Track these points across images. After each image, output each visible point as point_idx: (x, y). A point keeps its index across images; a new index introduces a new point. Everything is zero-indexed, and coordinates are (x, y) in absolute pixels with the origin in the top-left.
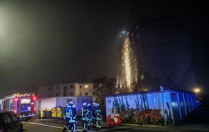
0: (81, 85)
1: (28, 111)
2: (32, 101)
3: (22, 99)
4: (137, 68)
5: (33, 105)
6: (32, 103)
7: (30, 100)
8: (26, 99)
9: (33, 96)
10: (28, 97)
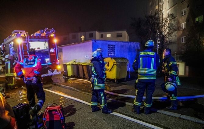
0: (102, 33)
1: (46, 66)
2: (51, 45)
3: (32, 41)
4: (188, 7)
5: (53, 53)
6: (52, 50)
7: (47, 43)
8: (39, 41)
9: (52, 35)
10: (42, 37)
